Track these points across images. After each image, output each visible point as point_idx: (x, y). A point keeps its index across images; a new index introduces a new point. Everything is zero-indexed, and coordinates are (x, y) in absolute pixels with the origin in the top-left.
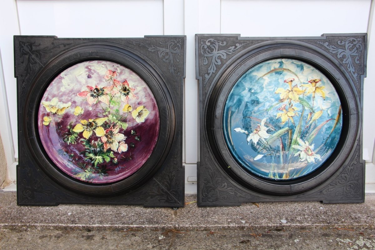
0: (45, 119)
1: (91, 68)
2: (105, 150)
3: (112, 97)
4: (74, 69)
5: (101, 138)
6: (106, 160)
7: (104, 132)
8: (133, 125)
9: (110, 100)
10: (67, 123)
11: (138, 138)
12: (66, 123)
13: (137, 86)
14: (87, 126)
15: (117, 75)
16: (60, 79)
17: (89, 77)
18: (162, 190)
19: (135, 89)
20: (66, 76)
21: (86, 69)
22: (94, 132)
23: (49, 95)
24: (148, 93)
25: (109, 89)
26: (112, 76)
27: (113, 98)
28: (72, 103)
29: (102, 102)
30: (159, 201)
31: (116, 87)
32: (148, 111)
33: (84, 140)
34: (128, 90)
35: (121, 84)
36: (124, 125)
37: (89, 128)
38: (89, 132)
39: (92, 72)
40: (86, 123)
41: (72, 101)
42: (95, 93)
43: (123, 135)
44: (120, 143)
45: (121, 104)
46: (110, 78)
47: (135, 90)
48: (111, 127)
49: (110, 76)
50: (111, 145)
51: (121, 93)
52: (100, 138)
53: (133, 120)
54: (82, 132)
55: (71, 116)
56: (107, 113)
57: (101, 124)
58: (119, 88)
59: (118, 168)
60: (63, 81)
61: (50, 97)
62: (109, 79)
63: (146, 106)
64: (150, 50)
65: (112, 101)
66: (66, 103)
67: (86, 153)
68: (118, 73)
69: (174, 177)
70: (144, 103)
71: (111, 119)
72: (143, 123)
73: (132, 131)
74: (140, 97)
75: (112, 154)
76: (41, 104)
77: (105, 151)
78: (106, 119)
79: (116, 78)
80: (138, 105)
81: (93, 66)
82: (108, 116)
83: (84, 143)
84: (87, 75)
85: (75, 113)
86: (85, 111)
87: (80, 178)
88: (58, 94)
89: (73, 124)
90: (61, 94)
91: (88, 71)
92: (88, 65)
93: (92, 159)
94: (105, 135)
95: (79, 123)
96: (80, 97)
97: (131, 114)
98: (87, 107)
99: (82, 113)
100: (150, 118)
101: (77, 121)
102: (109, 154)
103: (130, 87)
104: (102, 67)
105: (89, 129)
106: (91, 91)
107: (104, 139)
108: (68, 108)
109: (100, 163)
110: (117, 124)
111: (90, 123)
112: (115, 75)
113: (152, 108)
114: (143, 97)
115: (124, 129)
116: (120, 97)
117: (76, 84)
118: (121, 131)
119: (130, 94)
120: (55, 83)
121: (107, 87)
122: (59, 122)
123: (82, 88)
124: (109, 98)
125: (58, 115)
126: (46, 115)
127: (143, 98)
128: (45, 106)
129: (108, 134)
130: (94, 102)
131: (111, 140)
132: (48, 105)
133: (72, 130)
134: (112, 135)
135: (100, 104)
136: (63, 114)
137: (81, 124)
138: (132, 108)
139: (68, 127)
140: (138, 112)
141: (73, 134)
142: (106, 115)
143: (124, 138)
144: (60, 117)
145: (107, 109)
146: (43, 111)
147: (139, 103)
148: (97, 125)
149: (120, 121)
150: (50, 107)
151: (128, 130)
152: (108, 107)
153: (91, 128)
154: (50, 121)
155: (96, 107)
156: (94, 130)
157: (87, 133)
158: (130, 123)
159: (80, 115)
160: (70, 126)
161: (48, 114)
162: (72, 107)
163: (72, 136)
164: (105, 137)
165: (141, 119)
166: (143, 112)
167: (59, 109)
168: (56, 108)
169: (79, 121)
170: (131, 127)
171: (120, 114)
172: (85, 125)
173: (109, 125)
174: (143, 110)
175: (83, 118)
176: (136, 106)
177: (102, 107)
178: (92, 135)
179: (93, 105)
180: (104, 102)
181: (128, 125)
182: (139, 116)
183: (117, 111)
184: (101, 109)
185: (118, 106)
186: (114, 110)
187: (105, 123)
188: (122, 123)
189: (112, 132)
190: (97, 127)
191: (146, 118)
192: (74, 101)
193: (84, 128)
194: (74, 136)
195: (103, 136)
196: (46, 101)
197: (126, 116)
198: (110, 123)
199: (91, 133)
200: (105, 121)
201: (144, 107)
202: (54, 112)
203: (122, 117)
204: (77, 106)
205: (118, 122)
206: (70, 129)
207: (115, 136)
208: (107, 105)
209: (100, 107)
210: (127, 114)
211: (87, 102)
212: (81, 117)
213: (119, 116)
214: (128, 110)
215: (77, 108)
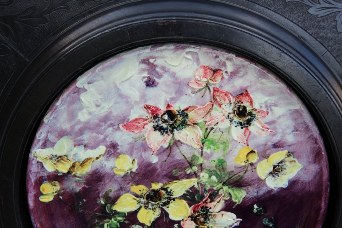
0: (44, 190)
1: (155, 63)
3: (209, 130)
4: (112, 66)
5: (182, 222)
7: (188, 211)
8: (258, 192)
9: (202, 136)
10: (99, 193)
11: (268, 222)
12: (96, 193)
13: (276, 105)
14: (147, 199)
15: (223, 78)
16: (75, 93)
17: (150, 83)
19: (269, 111)
20: (90, 85)
21: (143, 66)
22: (163, 210)
23: (49, 134)
24: (305, 123)
25: (202, 111)
26: (210, 82)
27: (212, 132)
28: (107, 147)
29: (182, 143)
31: (220, 106)
32: (299, 162)
33: (141, 227)
34: (250, 114)
35: (233, 100)
36: (236, 192)
37: (153, 203)
38: (151, 211)
39: (157, 73)
40: (145, 192)
41: (108, 144)
42: (165, 121)
43: (234, 216)
45: (230, 146)
46: (204, 84)
47: (268, 113)
48: (205, 199)
49: (205, 80)
51: (231, 121)
52: (179, 222)
53: (260, 181)
54: (136, 212)
55: (106, 178)
56: (195, 168)
57: (181, 194)
58: (228, 109)
60: (83, 97)
61: (51, 138)
62: (202, 88)
63: (293, 153)
64: (312, 11)
65: (209, 141)
66: (94, 148)
68: (226, 72)
70: (290, 146)
71: (207, 182)
72: (282, 190)
73: (255, 206)
74: (280, 131)
76: (31, 156)
78: (192, 182)
79: (221, 86)
80: (274, 149)
81: (162, 57)
82: (198, 174)
84: (146, 79)
85: (116, 170)
86: (140, 165)
88: (72, 127)
89: (111, 195)
90: (78, 127)
91: (148, 70)
92: (148, 55)
94: (189, 217)
95: (128, 192)
96: (128, 132)
97: (255, 168)
98: (145, 155)
99: (134, 170)
100: (301, 179)
101: (121, 189)
103: (256, 106)
104: (186, 58)
105: (153, 205)
106: (155, 117)
107: (189, 226)
108: (97, 158)
110: (220, 193)
111: (156, 192)
112: (219, 78)
113: (311, 157)
114: (289, 131)
115: (236, 203)
116: (229, 130)
117: (116, 103)
118: (229, 207)
119: (254, 122)
120: (63, 105)
121: (197, 107)
122: (77, 191)
123: (132, 111)
124: (201, 133)
125: (75, 176)
126: (45, 180)
127: (290, 133)
128: (40, 161)
129: (197, 214)
130: (164, 143)
131: (204, 226)
132: (47, 157)
133: (112, 208)
134: (208, 215)
135: (179, 148)
136: (87, 173)
137: (133, 195)
138: (258, 156)
139: (100, 202)
140: (273, 165)
141: (113, 215)
142: (194, 172)
143: (236, 222)
144: (79, 180)
145: (195, 158)
146: (37, 171)
147: (277, 144)
148: (170, 196)
149: (227, 185)
150: (53, 160)
151: (246, 203)
152: (199, 154)
153: (157, 203)
154: (56, 192)
155: (169, 154)
156: (163, 207)
157: (148, 212)
158: (250, 188)
159: (130, 175)
160: (104, 199)
161: (51, 177)
162: (108, 156)
163: (110, 221)
164: (189, 220)
165: (278, 180)
166: (284, 164)
167: (76, 162)
168: (69, 160)
169: (127, 187)
170: (253, 198)
171: (227, 171)
172: (141, 195)
173: (201, 195)
174: (286, 161)
175: (136, 180)
176: (268, 152)
177: (183, 155)
178: (158, 217)
179: (162, 150)
180: (189, 144)
181: (246, 194)
182: (274, 175)
183: (220, 164)
184: (180, 160)
185: (223, 150)
186: (212, 161)
187: (191, 191)
188: (233, 190)
189: (208, 209)
190: (172, 201)
191: (293, 178)
192: (112, 142)
193: (139, 203)
194: (115, 220)
195: (185, 219)
196: (44, 148)
197: (241, 173)
198: (203, 190)
199: (157, 213)
200: (192, 186)
201: (289, 154)
202: (65, 171)
203: (232, 177)
204: (119, 154)
205: (222, 188)
206: (107, 206)
207: (214, 218)
208: (195, 149)
209: (178, 155)
210: (246, 169)
211: (146, 143)
212: (132, 178)
213: (224, 175)
214: (248, 160)
215: (120, 158)
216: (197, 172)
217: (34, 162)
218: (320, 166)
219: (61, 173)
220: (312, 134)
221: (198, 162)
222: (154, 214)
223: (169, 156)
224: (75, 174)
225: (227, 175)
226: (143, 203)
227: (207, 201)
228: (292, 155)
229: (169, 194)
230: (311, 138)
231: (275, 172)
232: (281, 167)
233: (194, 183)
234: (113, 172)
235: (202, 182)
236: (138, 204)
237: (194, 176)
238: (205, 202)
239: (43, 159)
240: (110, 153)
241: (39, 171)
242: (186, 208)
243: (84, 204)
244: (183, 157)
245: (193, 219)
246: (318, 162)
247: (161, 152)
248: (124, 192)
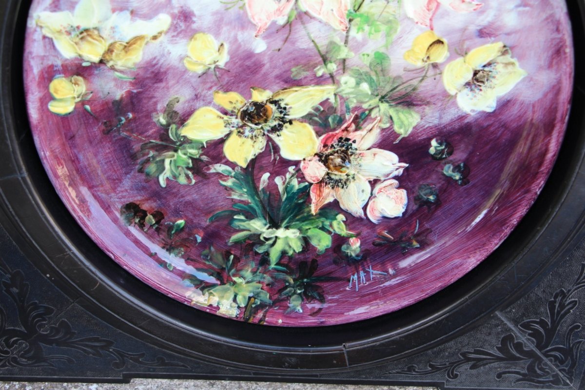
0: (56, 91)
2: (314, 209)
5: (302, 165)
6: (314, 242)
7: (314, 143)
8: (441, 118)
9: (350, 7)
10: (156, 103)
11: (453, 171)
12: (151, 103)
14: (243, 118)
18: (519, 346)
22: (270, 140)
28: (174, 17)
29: (312, 18)
30: (499, 376)
32: (522, 66)
33: (229, 169)
36: (402, 116)
37: (253, 126)
38: (250, 142)
40: (239, 105)
41: (176, 11)
43: (394, 157)
44: (378, 187)
45: (399, 29)
48: (345, 125)
50: (341, 191)
52: (296, 163)
53: (447, 98)
54: (222, 141)
55: (170, 76)
56: (333, 67)
57: (305, 113)
59: (362, 274)
63: (512, 48)
65: (361, 16)
66: (147, 17)
67: (235, 217)
69: (571, 308)
70: (508, 34)
71: (351, 93)
72: (485, 115)
73: (434, 143)
74: (494, 4)
75: (339, 226)
76: (31, 23)
77: (313, 212)
78: (325, 92)
80: (478, 40)
82: (337, 78)
83: (229, 183)
85: (189, 62)
86: (233, 55)
87: (218, 308)
89: (179, 107)
93: (262, 238)
94: (316, 154)
95: (209, 103)
97: (441, 74)
98: (242, 36)
100: (521, 98)
101: (197, 97)
102: (327, 223)
105: (252, 130)
107: (315, 171)
108: (155, 38)
109: (291, 253)
110: (373, 115)
111: (259, 106)
113: (544, 56)
114: (511, 6)
115: (399, 135)
118: (388, 142)
122: (118, 97)
125: (113, 68)
126: (59, 72)
127: (511, 10)
128: (49, 35)
129: (329, 151)
130: (279, 16)
131: (341, 172)
132: (62, 28)
133: (179, 132)
134: (350, 154)
135: (305, 27)
136: (135, 64)
137: (218, 110)
138: (449, 50)
139: (159, 120)
140: (473, 69)
141: (180, 145)
142: (330, 74)
143: (397, 169)
144: (121, 78)
145: (334, 48)
146: (42, 54)
147: (485, 30)
148: (285, 115)
149: (387, 102)
150: (73, 36)
151: (418, 137)
152: (341, 40)
153: (260, 126)
154: (78, 97)
155: (287, 38)
156: (270, 135)
157: (243, 143)
158: (428, 110)
159: (213, 73)
160: (166, 115)
161: (70, 68)
162: (175, 34)
163: (176, 154)
164: (316, 161)
165: (479, 97)
166: (494, 69)
167: (115, 43)
168: (103, 38)
169: (207, 95)
170: (431, 128)
171: (390, 75)
172: (232, 111)
173: (340, 117)
174: (498, 63)
175: (225, 83)
176: (467, 44)
177: (313, 41)
178: (261, 151)
179: (274, 29)
180: (324, 20)
181: (419, 120)
182: (473, 87)
183: (378, 61)
184: (306, 50)
185: (386, 36)
186: (364, 55)
187: (322, 109)
188: (397, 110)
189: (350, 142)
190: (287, 125)
191: (506, 95)
192: (182, 7)
193: (228, 125)
194: (185, 154)
195: (309, 158)
196: (54, 11)
197: (414, 80)
198: (344, 109)
199: (260, 145)
200: (324, 99)
201: (505, 49)
202: (96, 59)
203: (397, 87)
204: (195, 31)
205: (378, 106)
206: (170, 128)
207: (359, 159)
208: (335, 30)
209: (303, 40)
210: (423, 74)
211: (245, 13)
212: (217, 78)
213: (383, 82)
214: (428, 58)
215: (196, 39)
216: (334, 74)
217: (37, 36)
218: (558, 75)
219: (88, 61)
220: (552, 12)
221: (339, 55)
222: (253, 146)
223: (286, 40)
224: (113, 66)
225: (388, 82)
226: (235, 125)
227: (349, 129)
228: (510, 51)
229: (283, 112)
230: (549, 20)
231: (475, 82)
232: (488, 74)
233: (329, 93)
234: (184, 66)
235: (344, 92)
236: (225, 127)
237: (330, 80)
238: (346, 129)
239: (53, 33)
240: (179, 30)
241: (47, 54)
242: (311, 139)
243: (129, 121)
244: (312, 44)
245: (323, 159)
246: (555, 67)
247: (273, 33)
248: (202, 103)
